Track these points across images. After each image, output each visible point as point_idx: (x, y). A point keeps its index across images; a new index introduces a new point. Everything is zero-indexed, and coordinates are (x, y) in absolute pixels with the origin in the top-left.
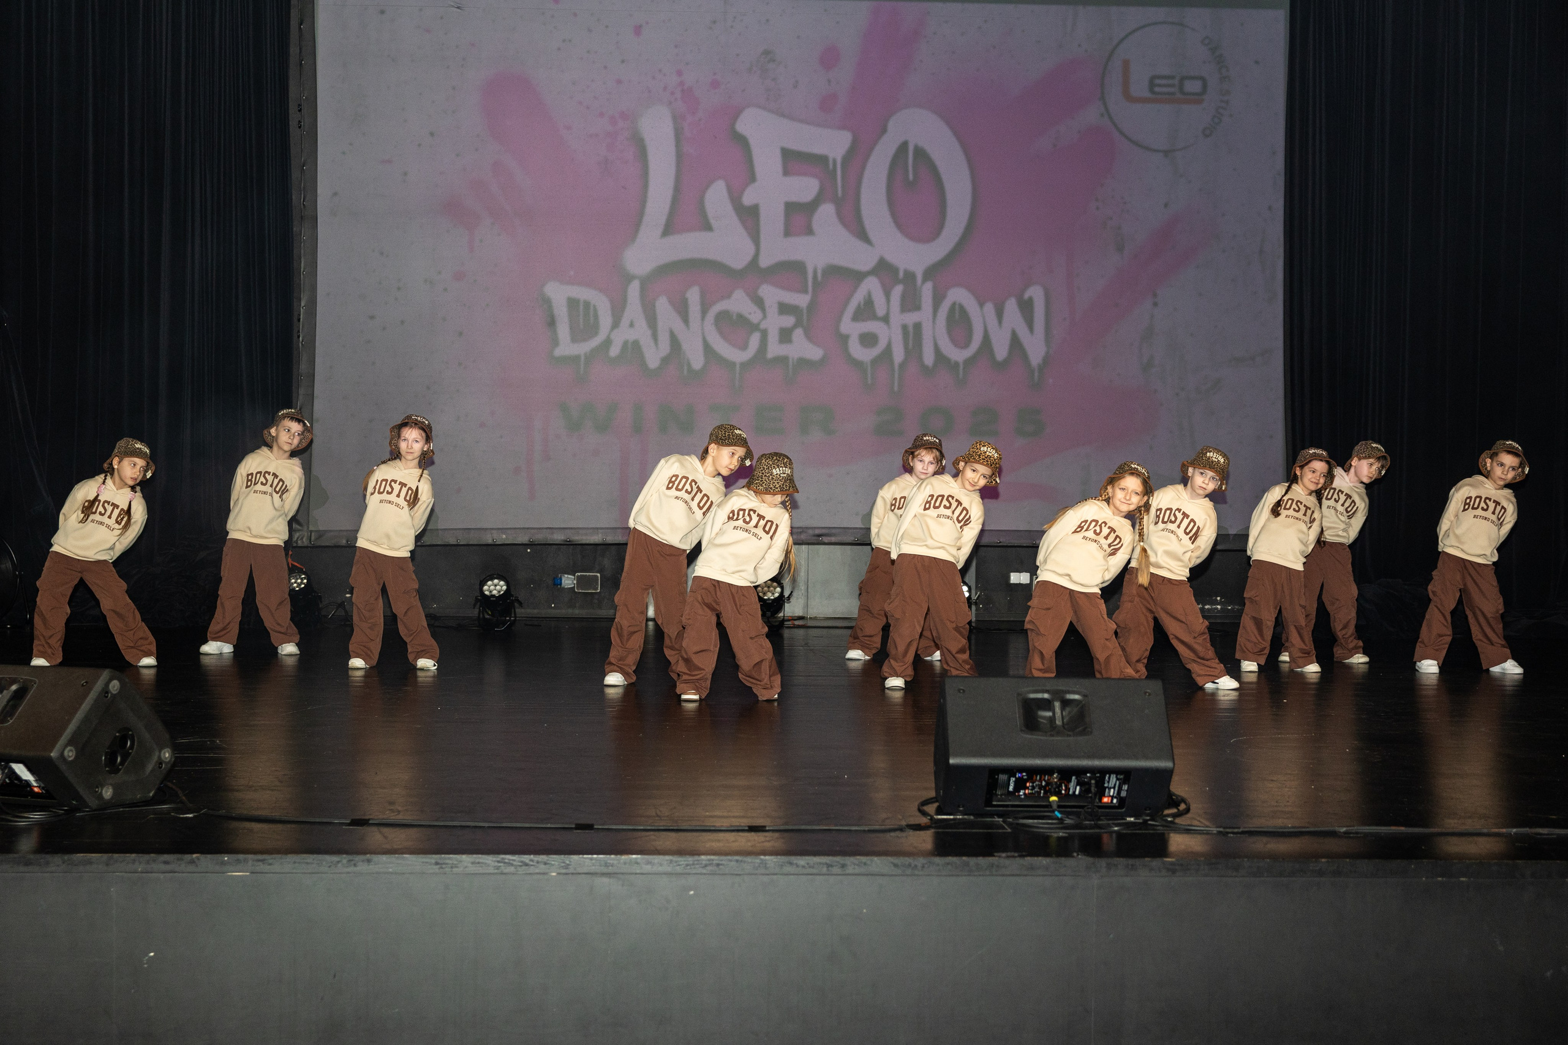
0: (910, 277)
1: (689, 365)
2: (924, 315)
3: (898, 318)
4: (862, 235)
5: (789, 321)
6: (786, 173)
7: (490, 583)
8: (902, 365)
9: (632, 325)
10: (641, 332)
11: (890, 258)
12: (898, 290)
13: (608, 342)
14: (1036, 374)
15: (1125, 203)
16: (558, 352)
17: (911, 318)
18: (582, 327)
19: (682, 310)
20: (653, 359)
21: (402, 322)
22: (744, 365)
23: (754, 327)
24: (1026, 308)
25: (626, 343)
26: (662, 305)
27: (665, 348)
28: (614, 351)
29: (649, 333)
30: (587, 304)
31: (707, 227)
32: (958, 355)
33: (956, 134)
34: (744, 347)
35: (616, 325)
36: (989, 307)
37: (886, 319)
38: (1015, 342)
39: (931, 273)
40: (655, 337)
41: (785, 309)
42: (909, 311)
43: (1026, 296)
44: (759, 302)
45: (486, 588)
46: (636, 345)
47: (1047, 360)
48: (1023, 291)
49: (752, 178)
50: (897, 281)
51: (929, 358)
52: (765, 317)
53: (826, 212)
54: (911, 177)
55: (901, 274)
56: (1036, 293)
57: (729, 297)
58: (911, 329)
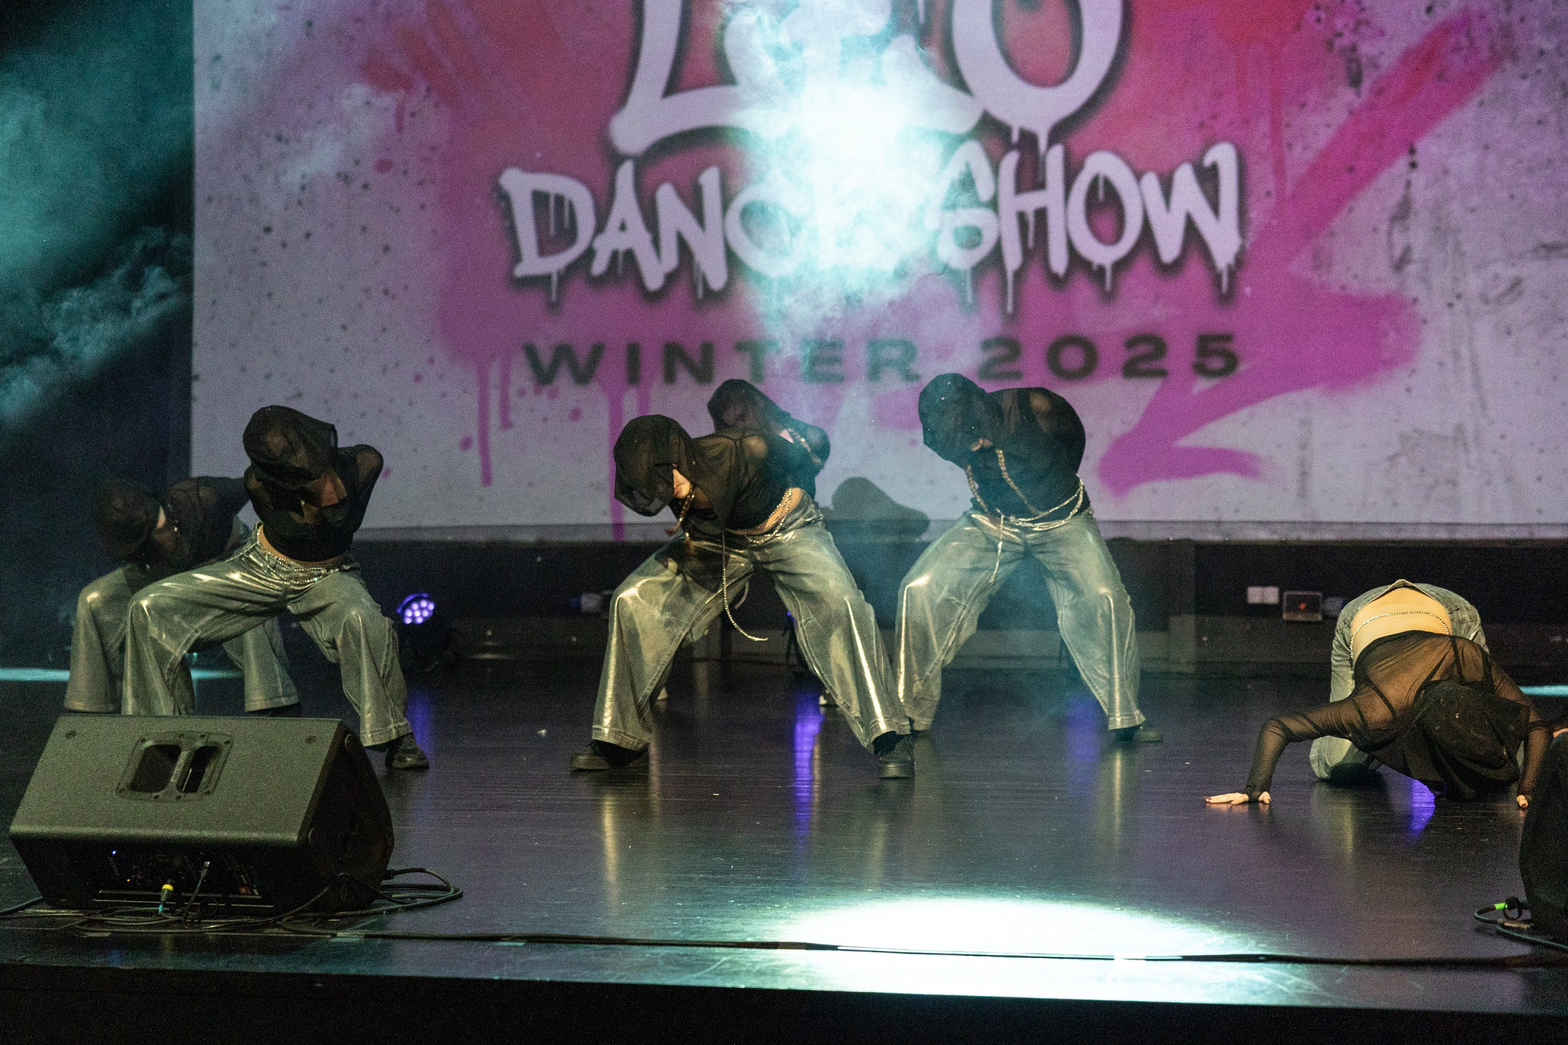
0: (1028, 139)
1: (705, 283)
2: (1051, 196)
3: (1013, 203)
4: (958, 80)
7: (415, 606)
8: (1019, 274)
9: (623, 227)
10: (637, 239)
11: (1000, 113)
12: (1011, 160)
13: (590, 254)
14: (1225, 280)
15: (1363, 9)
16: (520, 271)
17: (1031, 202)
18: (552, 232)
19: (694, 201)
20: (654, 278)
21: (308, 235)
23: (800, 225)
24: (1208, 178)
25: (615, 255)
26: (667, 197)
27: (670, 259)
28: (599, 266)
29: (647, 237)
30: (560, 200)
31: (729, 79)
32: (1103, 255)
34: (785, 254)
35: (600, 228)
36: (1151, 182)
37: (994, 204)
38: (1191, 231)
39: (1060, 132)
40: (656, 242)
42: (1028, 190)
43: (1208, 160)
45: (409, 613)
46: (630, 255)
47: (1240, 260)
48: (1204, 152)
50: (1009, 147)
51: (1059, 262)
53: (903, 46)
55: (1015, 137)
56: (1223, 156)
57: (761, 178)
58: (1031, 219)
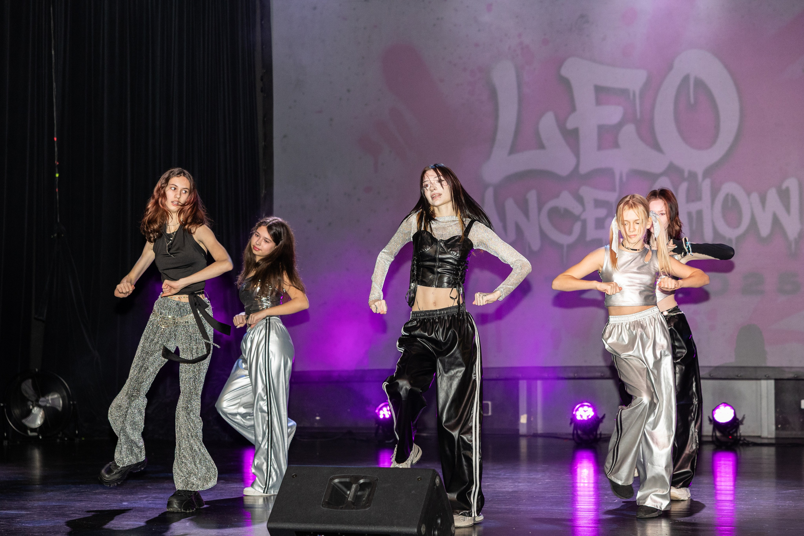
0: (693, 175)
1: (530, 247)
2: (704, 205)
3: (684, 208)
4: (656, 146)
5: (601, 212)
6: (599, 102)
7: (385, 409)
11: (678, 162)
12: (684, 187)
14: (793, 246)
17: (694, 207)
19: (524, 207)
21: (330, 224)
22: (571, 247)
23: (577, 218)
24: (784, 196)
26: (510, 204)
31: (541, 146)
32: (731, 234)
33: (727, 66)
34: (569, 232)
36: (755, 197)
38: (776, 221)
39: (709, 172)
41: (599, 204)
42: (693, 201)
43: (784, 186)
44: (580, 200)
45: (381, 413)
47: (801, 235)
48: (782, 182)
49: (573, 109)
51: (708, 237)
52: (584, 210)
53: (629, 129)
54: (692, 101)
55: (686, 174)
56: (792, 184)
57: (557, 196)
58: (694, 216)
